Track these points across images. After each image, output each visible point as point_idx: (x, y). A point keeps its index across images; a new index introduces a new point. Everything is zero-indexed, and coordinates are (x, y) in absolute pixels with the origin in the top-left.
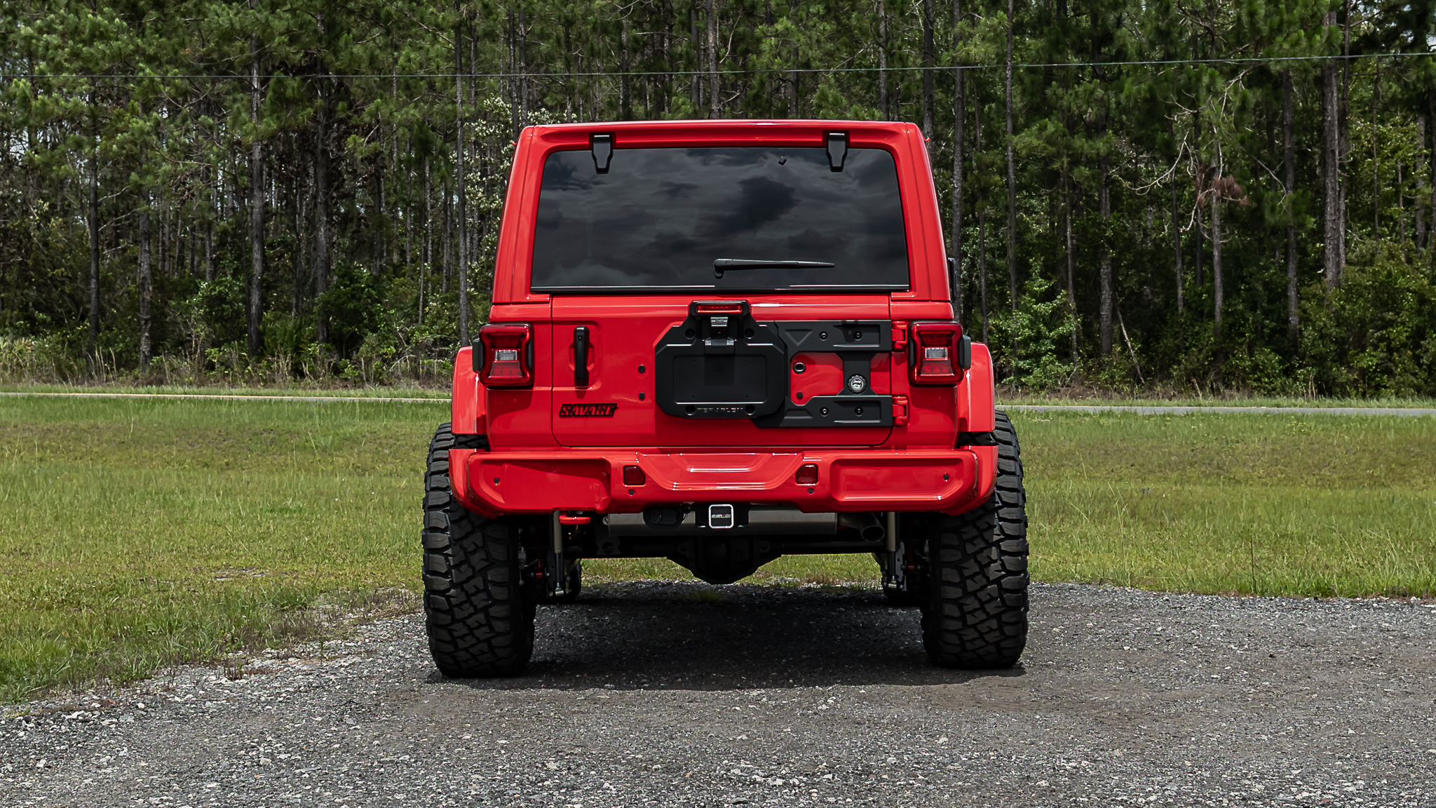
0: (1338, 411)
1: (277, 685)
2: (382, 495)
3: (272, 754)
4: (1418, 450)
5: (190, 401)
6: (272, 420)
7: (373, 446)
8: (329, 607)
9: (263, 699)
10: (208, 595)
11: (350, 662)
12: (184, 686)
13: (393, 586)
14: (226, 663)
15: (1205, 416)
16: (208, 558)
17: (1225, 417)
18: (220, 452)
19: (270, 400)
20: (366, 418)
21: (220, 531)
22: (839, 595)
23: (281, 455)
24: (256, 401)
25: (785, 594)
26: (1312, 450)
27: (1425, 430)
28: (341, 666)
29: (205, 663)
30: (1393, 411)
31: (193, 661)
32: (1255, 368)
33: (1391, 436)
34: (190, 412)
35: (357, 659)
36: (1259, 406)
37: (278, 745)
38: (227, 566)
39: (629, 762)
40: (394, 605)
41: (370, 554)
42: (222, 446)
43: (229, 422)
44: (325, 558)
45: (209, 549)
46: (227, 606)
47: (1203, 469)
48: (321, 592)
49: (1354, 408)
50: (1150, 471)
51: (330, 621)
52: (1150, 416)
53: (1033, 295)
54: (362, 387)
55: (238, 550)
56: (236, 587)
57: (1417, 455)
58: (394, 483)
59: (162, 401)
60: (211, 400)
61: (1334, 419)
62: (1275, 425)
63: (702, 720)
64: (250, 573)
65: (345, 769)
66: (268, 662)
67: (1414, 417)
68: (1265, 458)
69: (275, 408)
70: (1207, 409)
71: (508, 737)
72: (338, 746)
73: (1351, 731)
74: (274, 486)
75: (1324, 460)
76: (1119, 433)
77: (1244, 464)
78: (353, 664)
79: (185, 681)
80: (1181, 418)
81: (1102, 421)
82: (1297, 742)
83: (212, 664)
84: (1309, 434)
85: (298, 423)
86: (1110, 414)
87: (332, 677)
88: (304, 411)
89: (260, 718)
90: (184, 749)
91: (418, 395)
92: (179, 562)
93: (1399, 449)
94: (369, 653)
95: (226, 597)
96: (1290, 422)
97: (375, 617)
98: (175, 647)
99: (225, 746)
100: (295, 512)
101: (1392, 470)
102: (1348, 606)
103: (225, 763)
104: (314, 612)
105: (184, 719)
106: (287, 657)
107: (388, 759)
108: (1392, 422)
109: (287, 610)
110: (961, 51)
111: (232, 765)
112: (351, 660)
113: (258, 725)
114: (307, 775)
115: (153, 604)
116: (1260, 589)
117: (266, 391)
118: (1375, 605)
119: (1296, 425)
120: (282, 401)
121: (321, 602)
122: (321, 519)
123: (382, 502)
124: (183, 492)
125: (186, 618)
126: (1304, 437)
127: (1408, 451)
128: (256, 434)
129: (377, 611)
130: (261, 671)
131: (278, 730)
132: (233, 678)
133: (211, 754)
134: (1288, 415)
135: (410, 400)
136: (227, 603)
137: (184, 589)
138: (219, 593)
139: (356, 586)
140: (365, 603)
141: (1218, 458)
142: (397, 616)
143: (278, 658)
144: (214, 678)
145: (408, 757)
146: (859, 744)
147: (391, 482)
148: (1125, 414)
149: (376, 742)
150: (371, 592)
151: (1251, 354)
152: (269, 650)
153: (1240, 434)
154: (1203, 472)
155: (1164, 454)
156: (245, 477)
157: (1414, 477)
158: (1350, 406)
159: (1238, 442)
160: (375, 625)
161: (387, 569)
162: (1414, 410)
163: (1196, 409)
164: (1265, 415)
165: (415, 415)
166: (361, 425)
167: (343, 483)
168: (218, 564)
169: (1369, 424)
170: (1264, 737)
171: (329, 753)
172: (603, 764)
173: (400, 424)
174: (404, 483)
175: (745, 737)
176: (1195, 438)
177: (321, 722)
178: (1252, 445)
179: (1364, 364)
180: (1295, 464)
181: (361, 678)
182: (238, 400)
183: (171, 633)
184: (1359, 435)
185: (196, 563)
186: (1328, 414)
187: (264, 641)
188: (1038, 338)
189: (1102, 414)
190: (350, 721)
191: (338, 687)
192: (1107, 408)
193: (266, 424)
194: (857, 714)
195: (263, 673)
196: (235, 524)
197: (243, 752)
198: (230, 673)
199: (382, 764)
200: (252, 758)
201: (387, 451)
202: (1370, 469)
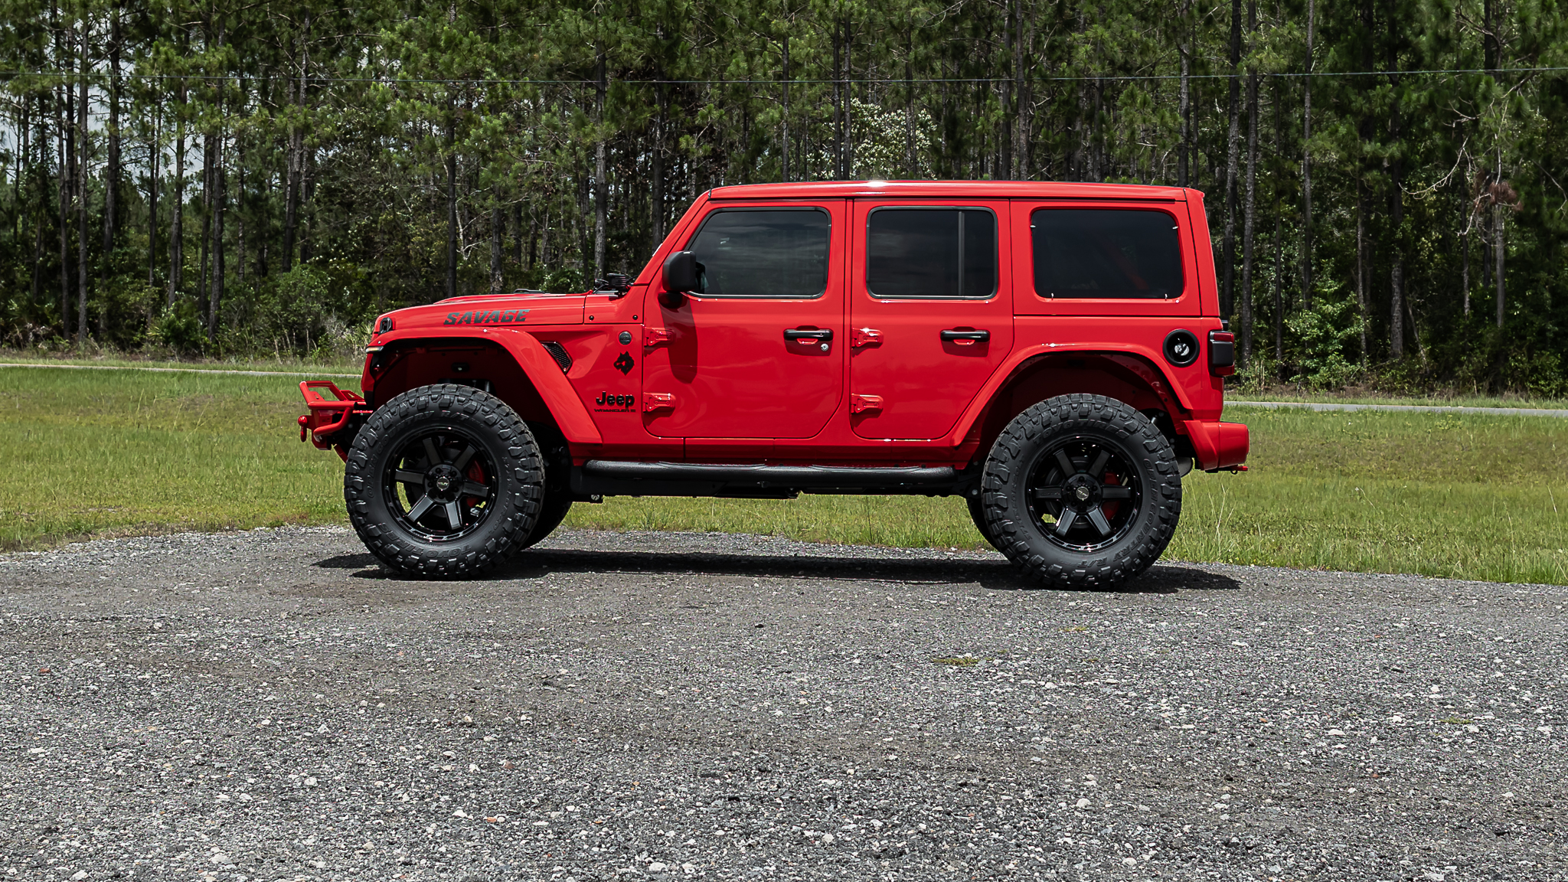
32: (1534, 370)
53: (1324, 296)
110: (1254, 59)
151: (1530, 358)
188: (1327, 338)
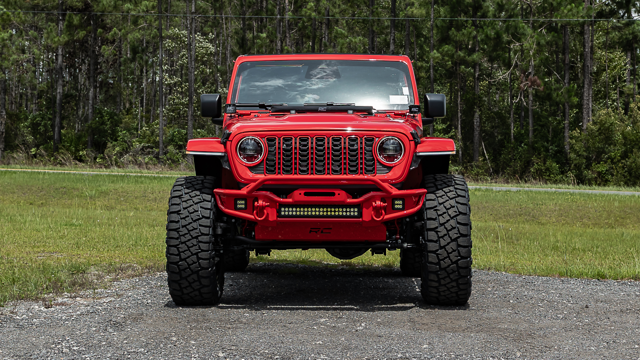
0: (590, 191)
1: (71, 311)
2: (122, 219)
3: (69, 347)
4: (630, 211)
5: (24, 172)
6: (65, 182)
7: (115, 196)
8: (96, 272)
9: (63, 318)
10: (33, 265)
11: (109, 300)
12: (22, 311)
13: (129, 263)
14: (44, 300)
15: (526, 192)
16: (34, 246)
17: (536, 193)
18: (38, 197)
19: (64, 173)
20: (112, 182)
21: (39, 234)
22: (358, 272)
23: (69, 200)
24: (57, 173)
25: (331, 271)
26: (578, 210)
27: (633, 202)
28: (104, 302)
29: (32, 299)
30: (616, 192)
31: (27, 298)
33: (616, 204)
34: (24, 177)
35: (113, 299)
36: (552, 188)
37: (73, 342)
38: (44, 251)
39: (261, 355)
40: (130, 272)
41: (117, 247)
42: (39, 195)
43: (43, 183)
44: (94, 248)
45: (34, 243)
46: (43, 272)
47: (526, 217)
48: (92, 265)
49: (597, 190)
50: (500, 218)
51: (97, 279)
52: (500, 191)
54: (110, 168)
55: (49, 244)
56: (49, 262)
57: (629, 213)
58: (127, 214)
59: (10, 172)
60: (34, 172)
61: (588, 195)
62: (560, 197)
63: (296, 333)
64: (55, 255)
65: (109, 355)
66: (66, 300)
67: (628, 195)
68: (556, 213)
69: (67, 176)
70: (527, 189)
71: (195, 340)
72: (104, 343)
73: (637, 346)
74: (66, 214)
75: (585, 215)
76: (485, 199)
77: (546, 216)
78: (111, 301)
79: (22, 308)
80: (514, 192)
81: (476, 193)
82: (610, 351)
83: (37, 300)
84: (576, 202)
85: (78, 184)
86: (479, 190)
87: (100, 308)
88: (81, 179)
89: (62, 328)
90: (21, 344)
91: (138, 172)
92: (18, 249)
93: (621, 210)
94: (119, 296)
95: (43, 267)
96: (568, 196)
97: (121, 278)
98: (16, 291)
99: (44, 342)
100: (77, 226)
101: (617, 220)
102: (616, 284)
103: (44, 351)
104: (89, 275)
105: (21, 328)
106: (75, 297)
107: (132, 351)
108: (616, 198)
109: (75, 274)
110: (410, 10)
111: (48, 352)
112: (109, 299)
113: (61, 331)
114: (88, 358)
115: (5, 269)
116: (569, 274)
117: (62, 168)
118: (629, 283)
119: (571, 197)
120: (70, 173)
121: (93, 270)
122: (91, 230)
123: (121, 223)
124: (20, 215)
125: (22, 277)
126: (575, 203)
127: (625, 212)
128: (57, 189)
129: (122, 275)
130: (62, 304)
131: (72, 334)
132: (47, 307)
133: (36, 346)
134: (566, 192)
135: (134, 174)
136: (44, 269)
137: (21, 262)
138: (39, 264)
139: (111, 262)
140: (116, 271)
141: (533, 212)
142: (133, 277)
143: (71, 297)
144: (37, 307)
145: (143, 349)
146: (381, 347)
147: (125, 213)
148: (487, 190)
149: (125, 342)
150: (118, 266)
151: (545, 163)
152: (66, 293)
153: (543, 201)
154: (526, 219)
155: (507, 210)
156: (51, 209)
157: (628, 224)
158: (595, 189)
159: (542, 205)
160: (121, 282)
161: (126, 255)
162: (626, 192)
163: (521, 189)
164: (555, 192)
165: (137, 181)
166: (111, 186)
167: (101, 213)
168: (39, 250)
169: (606, 198)
170: (592, 348)
171: (100, 347)
172: (248, 355)
173: (129, 186)
174: (132, 214)
175: (321, 343)
176: (521, 202)
177: (95, 331)
178: (549, 207)
179: (599, 170)
180: (570, 216)
181: (115, 308)
182: (48, 172)
183: (14, 284)
184: (601, 203)
185: (27, 249)
186: (586, 193)
187: (63, 289)
189: (476, 190)
190: (111, 330)
191: (103, 313)
192: (478, 187)
193: (62, 185)
194: (378, 332)
195: (63, 305)
196: (47, 231)
197: (54, 346)
198: (45, 304)
199: (129, 353)
200: (58, 349)
201: (122, 199)
202: (607, 220)
